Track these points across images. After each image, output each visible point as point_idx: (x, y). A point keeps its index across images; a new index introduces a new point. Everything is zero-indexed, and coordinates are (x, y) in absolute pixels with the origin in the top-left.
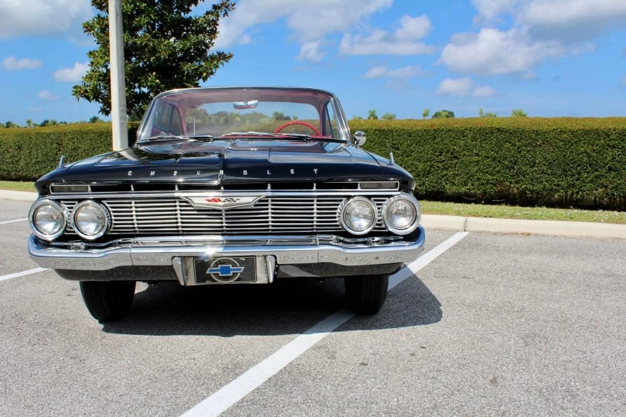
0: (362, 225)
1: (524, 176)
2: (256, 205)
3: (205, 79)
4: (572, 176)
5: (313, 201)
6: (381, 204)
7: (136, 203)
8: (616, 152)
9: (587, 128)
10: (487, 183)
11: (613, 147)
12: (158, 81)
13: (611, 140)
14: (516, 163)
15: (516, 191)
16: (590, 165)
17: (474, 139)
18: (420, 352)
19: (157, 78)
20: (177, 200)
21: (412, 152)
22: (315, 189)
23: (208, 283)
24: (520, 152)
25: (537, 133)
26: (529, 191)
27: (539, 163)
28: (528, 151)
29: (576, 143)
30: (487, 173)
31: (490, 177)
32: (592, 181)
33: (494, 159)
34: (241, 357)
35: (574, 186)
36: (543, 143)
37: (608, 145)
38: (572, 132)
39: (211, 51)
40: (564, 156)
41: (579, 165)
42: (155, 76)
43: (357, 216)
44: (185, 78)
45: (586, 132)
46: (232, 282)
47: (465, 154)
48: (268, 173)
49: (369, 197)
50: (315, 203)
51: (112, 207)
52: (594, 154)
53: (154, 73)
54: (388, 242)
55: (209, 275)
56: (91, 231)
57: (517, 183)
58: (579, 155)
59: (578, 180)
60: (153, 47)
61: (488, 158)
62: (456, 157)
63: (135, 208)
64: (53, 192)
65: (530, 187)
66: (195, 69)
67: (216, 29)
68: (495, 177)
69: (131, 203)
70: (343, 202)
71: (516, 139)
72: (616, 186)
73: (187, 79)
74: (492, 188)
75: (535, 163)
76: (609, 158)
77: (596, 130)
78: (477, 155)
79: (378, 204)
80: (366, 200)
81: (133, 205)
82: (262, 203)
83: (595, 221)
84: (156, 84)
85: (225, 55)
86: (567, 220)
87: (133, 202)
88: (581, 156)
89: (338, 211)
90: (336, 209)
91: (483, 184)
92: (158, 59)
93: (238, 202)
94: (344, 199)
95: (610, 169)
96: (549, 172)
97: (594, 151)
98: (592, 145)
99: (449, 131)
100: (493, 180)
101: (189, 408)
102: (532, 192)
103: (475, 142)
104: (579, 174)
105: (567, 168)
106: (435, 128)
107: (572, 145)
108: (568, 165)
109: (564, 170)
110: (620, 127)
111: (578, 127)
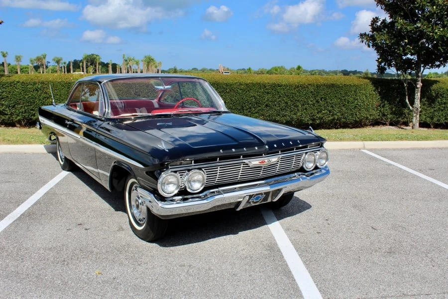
7: (220, 168)
8: (270, 96)
9: (254, 82)
11: (268, 93)
13: (267, 89)
16: (256, 103)
20: (242, 164)
22: (295, 150)
23: (249, 206)
25: (227, 85)
27: (228, 102)
32: (257, 113)
37: (265, 92)
38: (247, 84)
40: (242, 98)
41: (250, 104)
45: (253, 85)
49: (312, 152)
50: (294, 157)
52: (258, 97)
58: (250, 97)
63: (220, 170)
64: (170, 166)
69: (217, 168)
76: (266, 100)
88: (251, 98)
90: (300, 159)
93: (272, 161)
96: (234, 108)
97: (258, 95)
98: (257, 92)
104: (250, 108)
105: (244, 105)
107: (246, 92)
108: (245, 104)
109: (242, 107)
110: (271, 82)
111: (249, 81)
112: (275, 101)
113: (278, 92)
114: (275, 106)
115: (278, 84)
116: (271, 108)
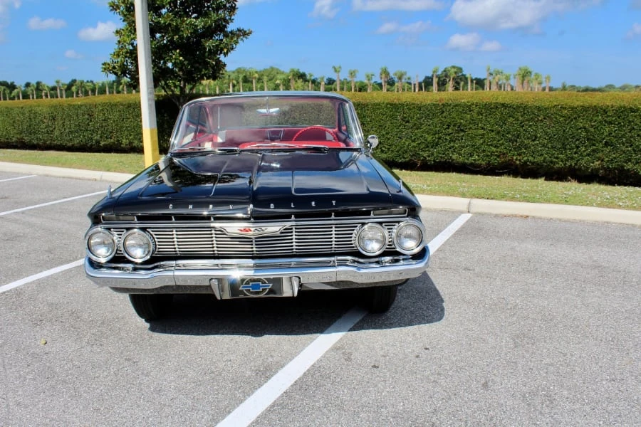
0: (374, 247)
1: (526, 149)
2: (281, 233)
3: (226, 54)
4: (570, 149)
5: (332, 228)
6: (391, 229)
7: (176, 231)
8: (613, 128)
10: (492, 155)
11: (610, 123)
12: (181, 58)
13: (608, 116)
14: (518, 136)
15: (518, 162)
16: (588, 140)
17: (480, 113)
18: (424, 354)
19: (180, 56)
20: (213, 229)
21: (421, 124)
22: (333, 217)
23: (241, 296)
24: (523, 126)
25: (539, 109)
26: (530, 162)
27: (540, 137)
28: (530, 126)
29: (575, 118)
30: (491, 145)
31: (494, 149)
32: (588, 155)
33: (499, 132)
34: (270, 359)
35: (572, 158)
36: (545, 119)
37: (605, 121)
38: (572, 108)
39: (231, 27)
40: (564, 131)
41: (577, 140)
42: (179, 53)
43: (370, 240)
44: (207, 54)
45: (585, 109)
46: (261, 295)
47: (471, 128)
48: (292, 206)
49: (381, 223)
50: (334, 229)
51: (156, 235)
52: (592, 130)
53: (178, 51)
54: (397, 261)
55: (242, 290)
56: (139, 255)
57: (519, 155)
58: (577, 130)
59: (576, 153)
60: (176, 26)
61: (493, 131)
62: (462, 131)
64: (104, 220)
65: (531, 158)
66: (217, 45)
67: (235, 5)
68: (498, 150)
69: (172, 231)
70: (358, 228)
71: (519, 114)
72: (612, 160)
73: (209, 55)
74: (496, 159)
75: (536, 137)
76: (605, 134)
77: (595, 106)
78: (483, 128)
79: (388, 229)
80: (378, 226)
81: (174, 232)
82: (287, 231)
83: (587, 205)
84: (180, 61)
85: (245, 32)
86: (562, 203)
87: (174, 230)
88: (580, 131)
89: (354, 235)
90: (352, 234)
91: (488, 156)
92: (181, 38)
93: (266, 231)
94: (359, 225)
95: (607, 144)
96: (550, 145)
97: (592, 126)
98: (591, 121)
99: (457, 105)
100: (497, 152)
101: (229, 412)
102: (533, 163)
103: (481, 117)
104: (578, 147)
105: (566, 142)
106: (444, 102)
107: (572, 120)
108: (568, 139)
109: (563, 144)
110: (618, 104)
111: (578, 103)
112: (623, 136)
113: (630, 122)
114: (623, 144)
115: (631, 108)
116: (615, 148)
